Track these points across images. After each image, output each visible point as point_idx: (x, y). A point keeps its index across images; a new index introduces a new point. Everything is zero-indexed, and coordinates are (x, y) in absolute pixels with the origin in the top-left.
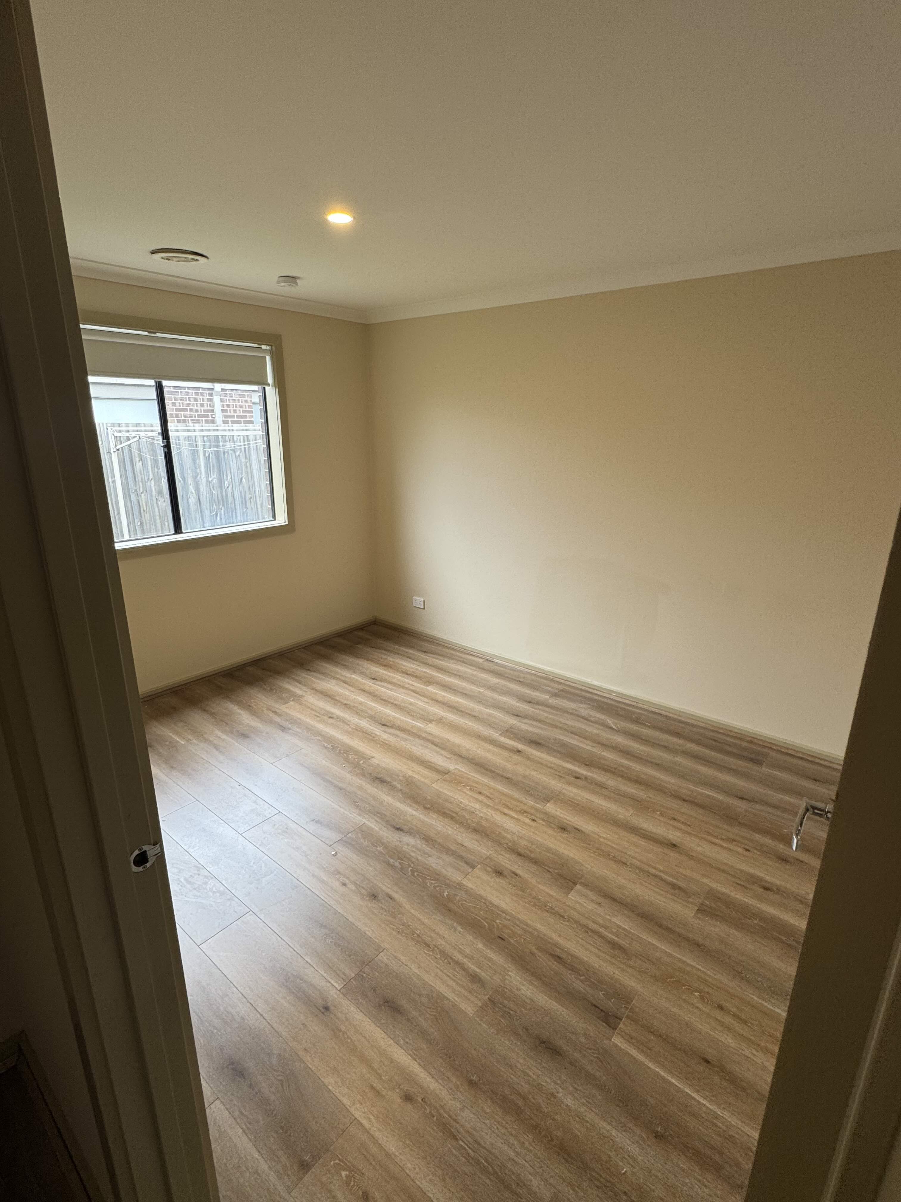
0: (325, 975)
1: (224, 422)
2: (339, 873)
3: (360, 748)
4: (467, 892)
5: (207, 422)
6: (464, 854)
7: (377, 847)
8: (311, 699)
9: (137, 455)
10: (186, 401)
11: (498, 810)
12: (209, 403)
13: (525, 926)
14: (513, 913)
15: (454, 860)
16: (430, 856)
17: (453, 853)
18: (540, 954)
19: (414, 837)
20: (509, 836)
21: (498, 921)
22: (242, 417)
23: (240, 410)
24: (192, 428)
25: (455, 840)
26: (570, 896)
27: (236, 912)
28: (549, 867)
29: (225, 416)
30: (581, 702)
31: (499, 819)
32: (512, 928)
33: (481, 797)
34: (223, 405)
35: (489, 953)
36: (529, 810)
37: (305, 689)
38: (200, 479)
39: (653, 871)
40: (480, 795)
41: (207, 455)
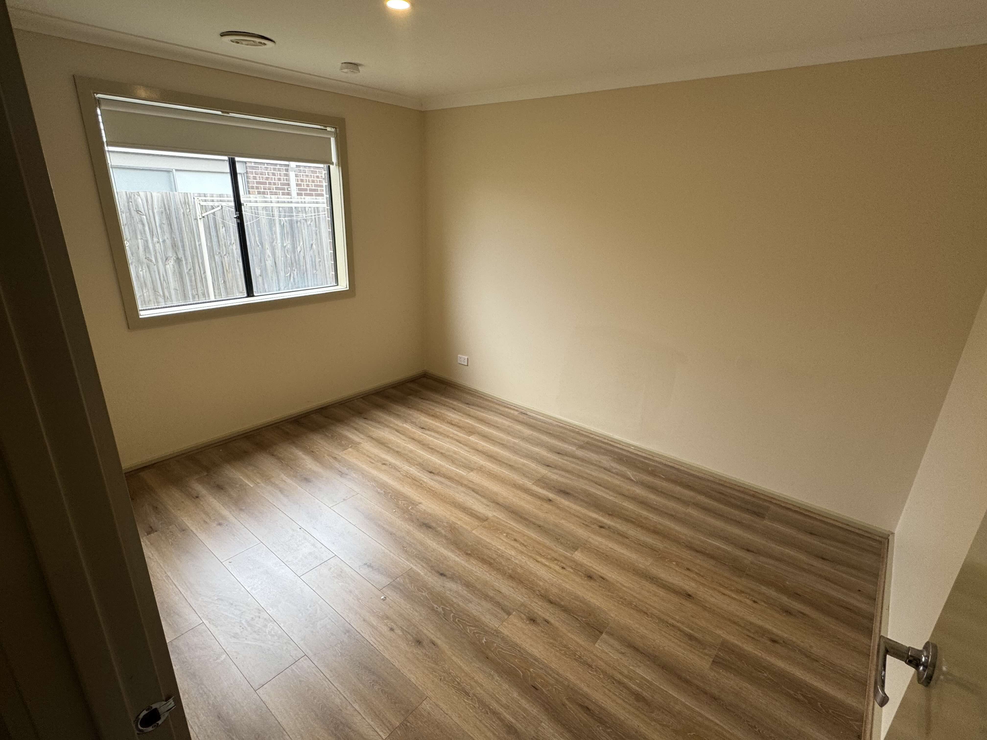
0: (372, 723)
1: (298, 194)
2: (388, 618)
3: (409, 494)
4: (503, 639)
5: (283, 194)
6: (501, 601)
7: (422, 592)
8: (368, 446)
9: (220, 222)
10: (265, 175)
11: (531, 557)
12: (285, 178)
13: (556, 676)
14: (546, 661)
15: (492, 607)
16: (471, 602)
17: (490, 599)
18: (571, 706)
19: (456, 582)
20: (541, 583)
21: (531, 670)
22: (314, 190)
23: (312, 185)
24: (269, 200)
25: (493, 586)
26: (597, 645)
27: (291, 656)
28: (578, 616)
29: (300, 190)
30: (604, 454)
31: (532, 566)
32: (545, 678)
33: (516, 545)
34: (298, 179)
35: (524, 703)
36: (558, 558)
37: (362, 436)
38: (276, 244)
39: (671, 621)
40: (515, 542)
41: (282, 224)
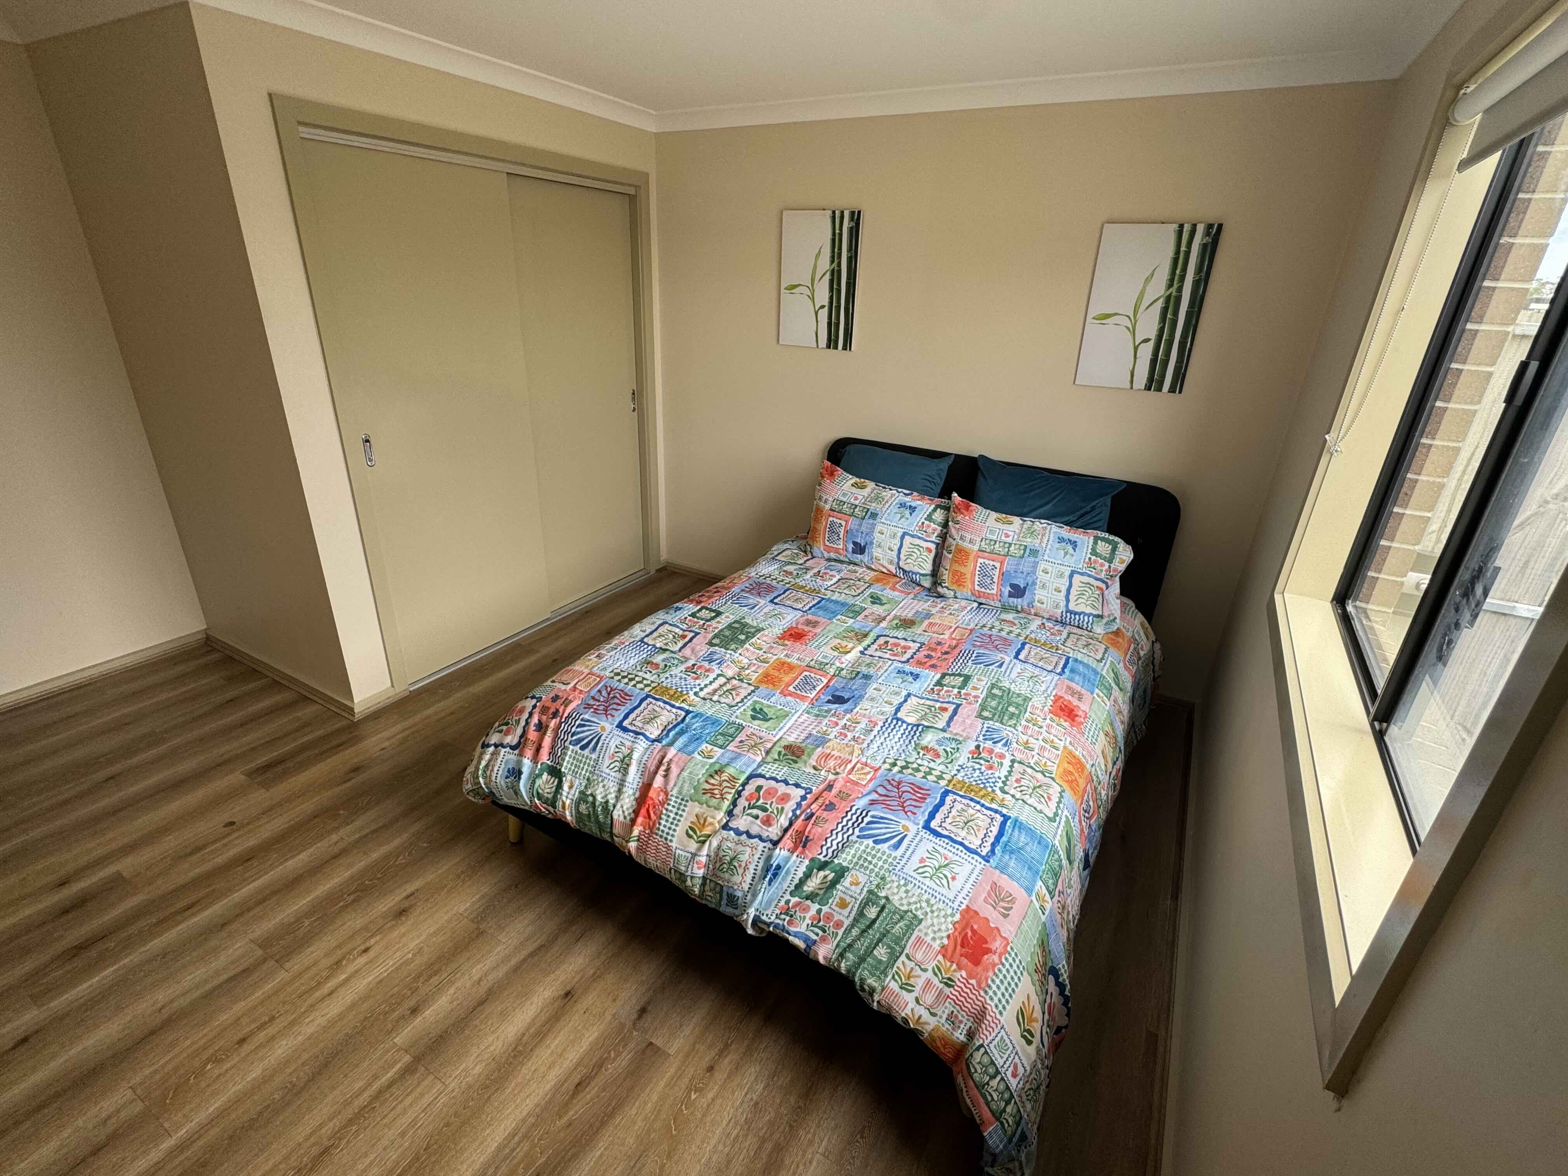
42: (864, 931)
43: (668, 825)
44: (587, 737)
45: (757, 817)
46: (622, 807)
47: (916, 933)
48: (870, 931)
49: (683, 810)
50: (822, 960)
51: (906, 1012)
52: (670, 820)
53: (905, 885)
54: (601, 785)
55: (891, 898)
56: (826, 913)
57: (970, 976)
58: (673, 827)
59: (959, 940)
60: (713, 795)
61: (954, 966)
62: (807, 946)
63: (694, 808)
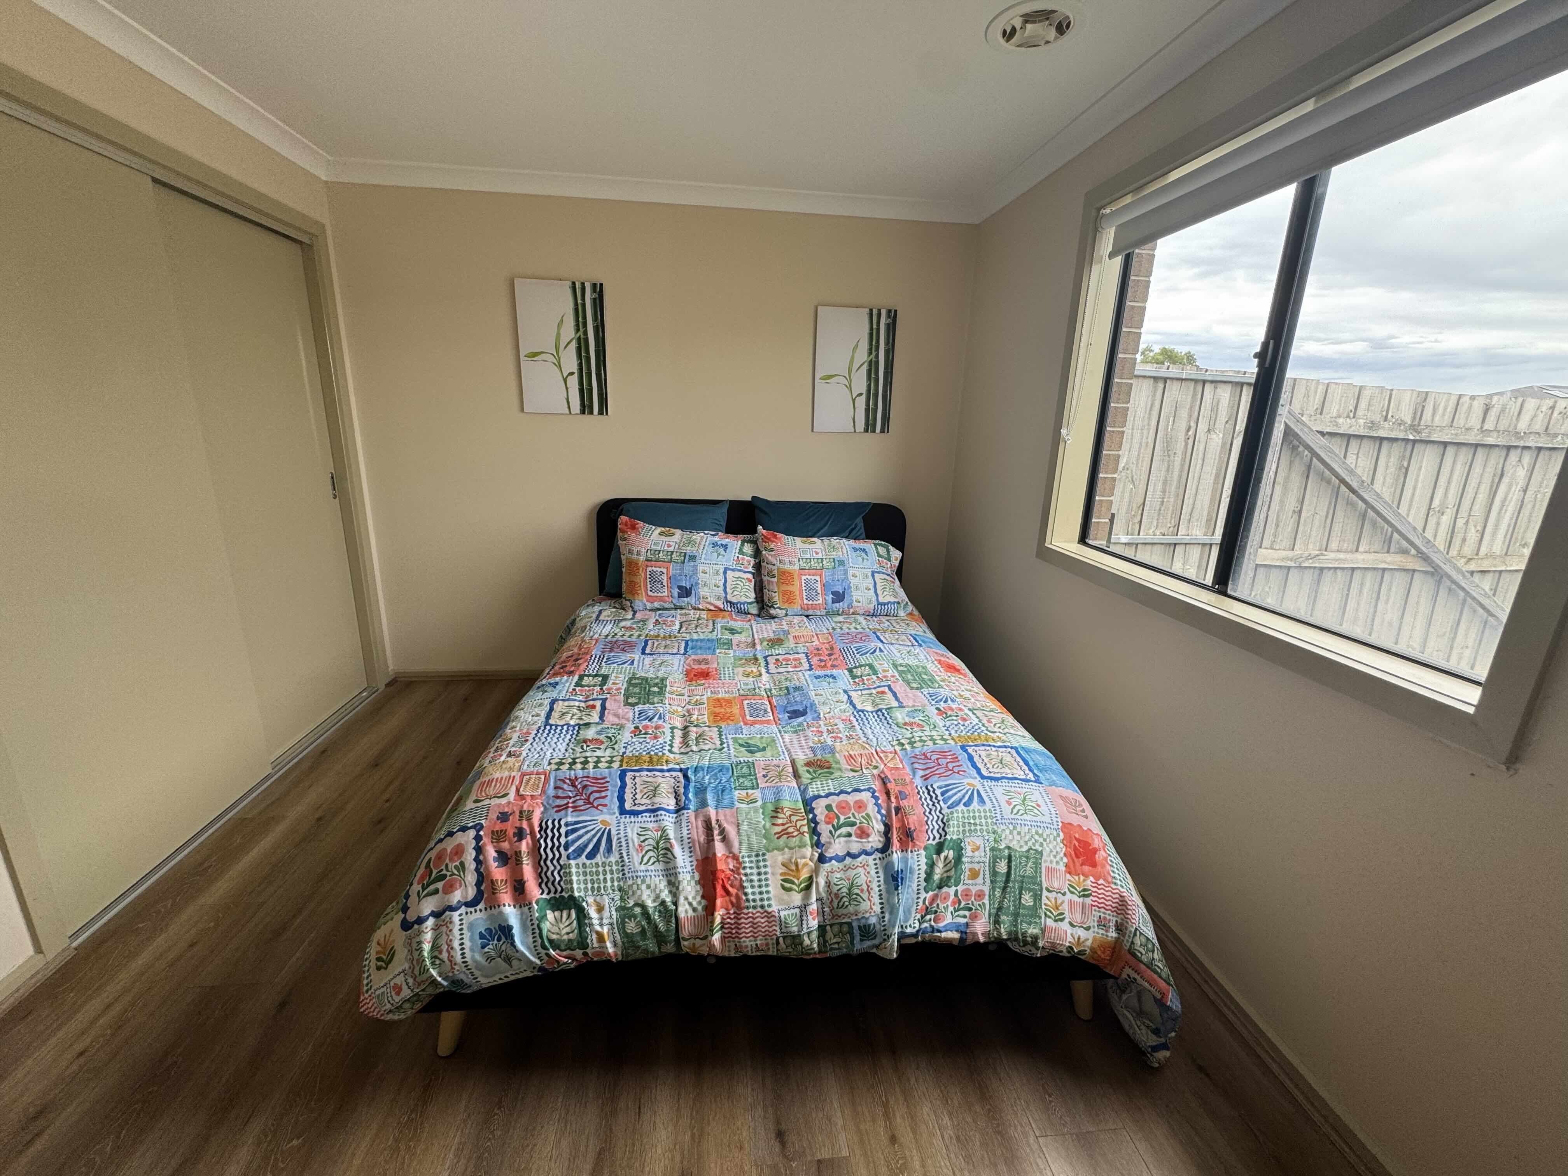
42: (1004, 889)
43: (757, 890)
44: (590, 840)
45: (849, 835)
46: (686, 899)
47: (1044, 865)
48: (1011, 885)
49: (765, 866)
50: (982, 939)
51: (1068, 941)
52: (756, 884)
53: (1015, 828)
54: (644, 887)
55: (1011, 846)
56: (963, 891)
57: (1097, 878)
58: (764, 889)
59: (1073, 853)
60: (790, 835)
61: (1082, 878)
62: (962, 932)
63: (775, 860)
